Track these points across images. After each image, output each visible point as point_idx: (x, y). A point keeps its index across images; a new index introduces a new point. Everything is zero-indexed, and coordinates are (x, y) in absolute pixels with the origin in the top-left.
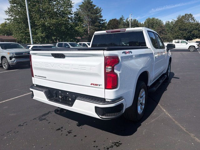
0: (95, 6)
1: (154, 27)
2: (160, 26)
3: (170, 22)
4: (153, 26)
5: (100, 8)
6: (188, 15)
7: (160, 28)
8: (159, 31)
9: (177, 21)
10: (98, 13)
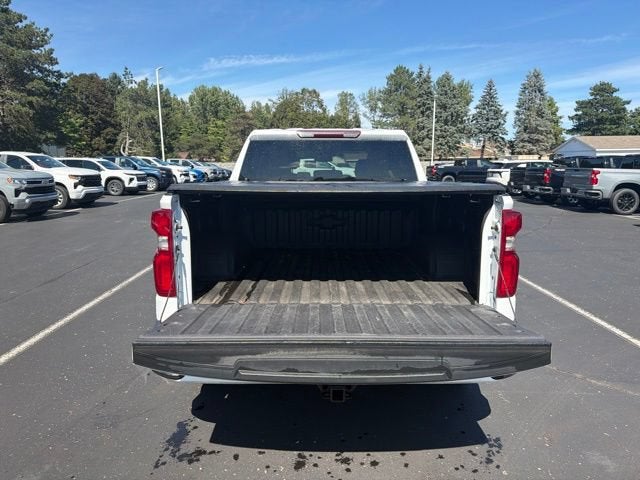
0: (21, 18)
1: (221, 114)
2: (242, 114)
3: (263, 104)
4: (217, 112)
5: (47, 30)
6: (310, 92)
7: (242, 121)
8: (241, 128)
9: (281, 105)
10: (37, 47)
